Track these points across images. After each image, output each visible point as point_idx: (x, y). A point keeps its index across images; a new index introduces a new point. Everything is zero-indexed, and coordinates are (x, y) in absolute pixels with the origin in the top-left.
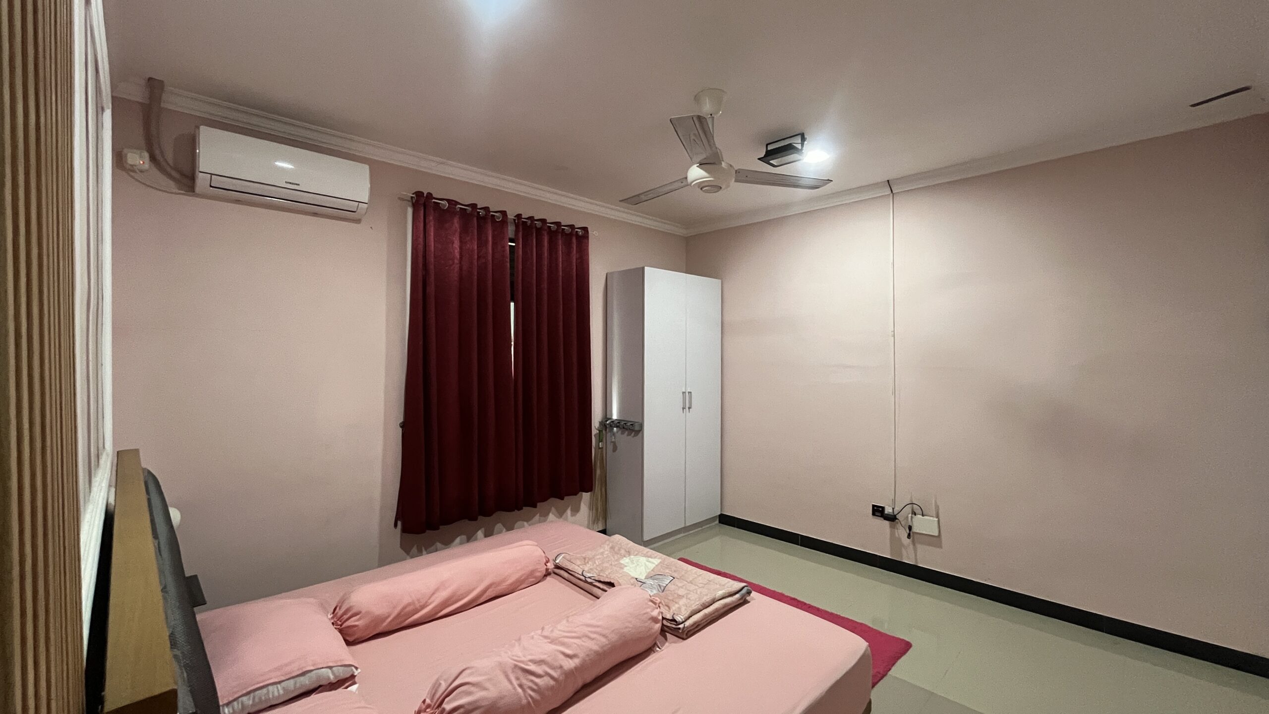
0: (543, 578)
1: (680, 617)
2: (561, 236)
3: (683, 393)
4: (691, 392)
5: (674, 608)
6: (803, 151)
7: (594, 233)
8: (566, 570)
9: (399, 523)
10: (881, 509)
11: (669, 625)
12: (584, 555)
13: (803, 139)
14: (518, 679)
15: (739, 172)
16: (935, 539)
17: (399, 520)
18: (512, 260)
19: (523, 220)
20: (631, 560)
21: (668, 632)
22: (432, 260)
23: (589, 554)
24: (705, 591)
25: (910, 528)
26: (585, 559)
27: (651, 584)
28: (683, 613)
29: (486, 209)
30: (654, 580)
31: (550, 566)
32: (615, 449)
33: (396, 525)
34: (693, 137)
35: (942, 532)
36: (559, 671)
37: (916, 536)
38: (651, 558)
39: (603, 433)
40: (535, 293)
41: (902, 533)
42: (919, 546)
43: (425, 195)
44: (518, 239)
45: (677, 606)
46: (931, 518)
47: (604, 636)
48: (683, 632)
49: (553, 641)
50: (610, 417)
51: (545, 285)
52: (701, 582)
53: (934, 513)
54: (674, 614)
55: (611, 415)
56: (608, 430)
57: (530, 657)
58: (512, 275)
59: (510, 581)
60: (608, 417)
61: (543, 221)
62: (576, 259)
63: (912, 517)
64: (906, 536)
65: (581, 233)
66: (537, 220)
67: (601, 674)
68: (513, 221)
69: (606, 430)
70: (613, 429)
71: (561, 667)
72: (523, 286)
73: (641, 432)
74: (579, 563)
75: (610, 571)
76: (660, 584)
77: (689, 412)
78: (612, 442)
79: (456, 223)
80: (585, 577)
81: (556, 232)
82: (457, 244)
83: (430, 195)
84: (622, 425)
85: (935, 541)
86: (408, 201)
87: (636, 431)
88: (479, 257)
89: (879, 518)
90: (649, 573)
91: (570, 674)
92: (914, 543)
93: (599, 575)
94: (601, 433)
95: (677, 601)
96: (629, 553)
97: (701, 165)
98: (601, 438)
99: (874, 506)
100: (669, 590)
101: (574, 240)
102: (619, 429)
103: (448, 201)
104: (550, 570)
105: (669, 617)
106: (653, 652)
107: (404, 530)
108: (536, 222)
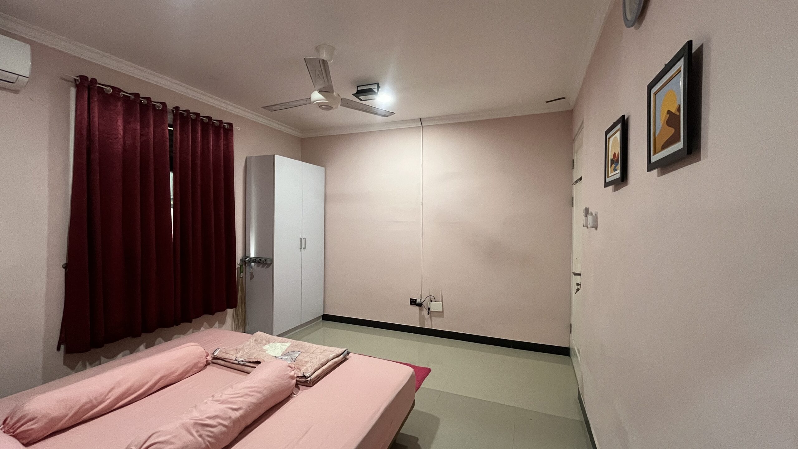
0: (204, 367)
1: (308, 374)
2: (212, 126)
3: (300, 238)
4: (305, 238)
5: (303, 369)
6: (378, 94)
7: (237, 128)
8: (223, 359)
9: (62, 347)
10: (414, 301)
11: (300, 380)
12: (235, 348)
13: (379, 87)
14: (197, 431)
15: (343, 100)
16: (440, 313)
17: (63, 344)
18: (171, 140)
19: (180, 111)
20: (270, 346)
21: (300, 385)
22: (97, 133)
23: (240, 347)
24: (321, 356)
25: (429, 309)
26: (236, 350)
27: (286, 358)
28: (310, 371)
29: (148, 99)
30: (287, 355)
31: (209, 358)
32: (252, 277)
33: (59, 349)
34: (317, 72)
35: (444, 310)
36: (229, 421)
37: (432, 313)
38: (285, 343)
39: (243, 267)
40: (190, 166)
41: (425, 312)
42: (433, 318)
43: (89, 80)
44: (176, 125)
45: (305, 368)
46: (439, 303)
47: (259, 392)
48: (310, 382)
49: (222, 402)
50: (248, 256)
51: (199, 161)
52: (319, 352)
53: (441, 299)
54: (304, 373)
55: (250, 254)
56: (246, 265)
57: (207, 416)
58: (171, 152)
59: (177, 373)
60: (247, 255)
61: (198, 115)
62: (224, 145)
63: (430, 303)
64: (427, 313)
65: (227, 127)
66: (192, 113)
67: (257, 418)
68: (171, 111)
69: (245, 265)
70: (251, 264)
71: (230, 417)
72: (180, 160)
73: (272, 264)
74: (232, 353)
75: (256, 354)
76: (292, 357)
77: (304, 251)
78: (250, 272)
79: (120, 107)
80: (238, 361)
81: (207, 124)
82: (120, 123)
83: (94, 81)
84: (258, 261)
85: (440, 314)
86: (71, 82)
87: (269, 264)
88: (141, 135)
89: (414, 305)
90: (284, 352)
91: (236, 421)
92: (431, 317)
93: (248, 358)
94: (242, 267)
95: (305, 365)
96: (269, 342)
97: (321, 91)
98: (242, 271)
99: (411, 299)
100: (299, 360)
101: (222, 132)
102: (255, 263)
103: (112, 88)
104: (209, 362)
105: (300, 375)
106: (291, 398)
107: (68, 351)
108: (191, 115)
